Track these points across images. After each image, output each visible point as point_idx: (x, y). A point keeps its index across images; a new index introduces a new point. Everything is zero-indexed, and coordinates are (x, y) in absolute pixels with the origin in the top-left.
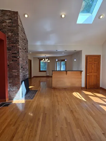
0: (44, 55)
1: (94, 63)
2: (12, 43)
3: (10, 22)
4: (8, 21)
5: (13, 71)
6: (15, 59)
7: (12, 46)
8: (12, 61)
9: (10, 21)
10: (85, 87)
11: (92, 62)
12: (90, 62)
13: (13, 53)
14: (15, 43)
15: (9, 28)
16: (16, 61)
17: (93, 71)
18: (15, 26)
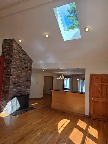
0: (61, 73)
1: (102, 85)
2: (8, 63)
3: (8, 48)
4: (7, 47)
5: (6, 86)
6: (8, 76)
7: (8, 66)
8: (6, 78)
9: (9, 46)
10: (89, 116)
11: (98, 83)
12: (95, 84)
13: (7, 72)
14: (9, 63)
15: (7, 52)
16: (9, 78)
17: (100, 94)
18: (11, 50)
